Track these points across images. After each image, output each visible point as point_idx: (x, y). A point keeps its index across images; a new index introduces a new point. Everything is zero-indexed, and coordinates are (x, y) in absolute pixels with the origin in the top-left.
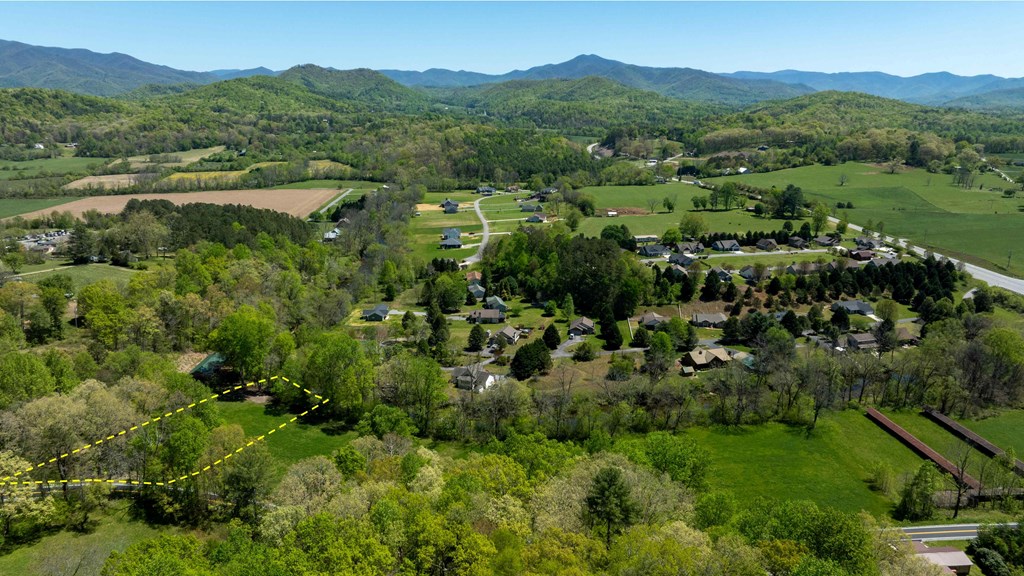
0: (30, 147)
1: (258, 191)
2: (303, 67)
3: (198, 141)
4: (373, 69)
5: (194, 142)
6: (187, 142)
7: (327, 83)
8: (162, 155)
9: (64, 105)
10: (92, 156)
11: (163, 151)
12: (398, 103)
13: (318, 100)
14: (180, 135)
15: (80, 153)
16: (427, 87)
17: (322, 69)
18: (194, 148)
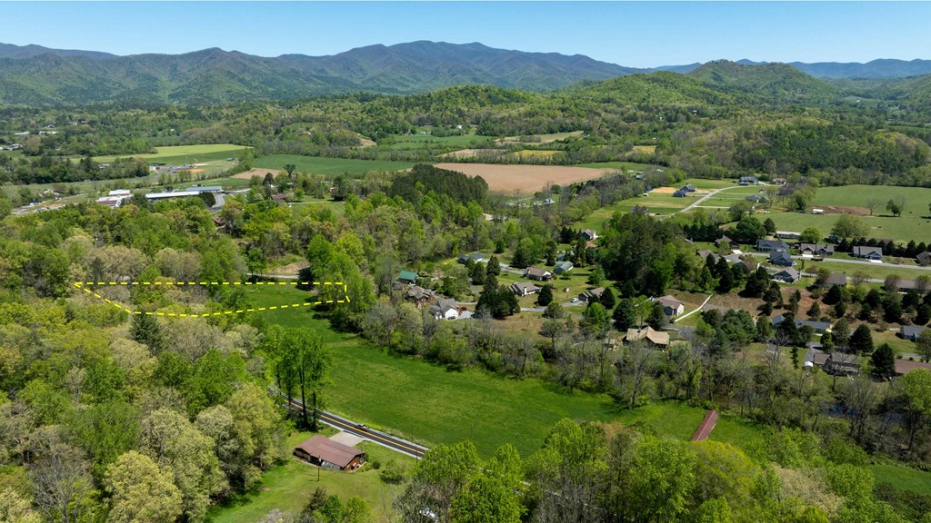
0: (453, 127)
1: (562, 167)
2: (717, 63)
3: (564, 126)
4: (785, 62)
5: (561, 127)
6: (555, 127)
7: (736, 76)
8: (536, 136)
9: (490, 97)
10: (485, 135)
11: (536, 133)
12: (801, 95)
13: (703, 93)
14: (553, 121)
15: (479, 133)
16: (854, 80)
17: (733, 64)
18: (561, 132)
